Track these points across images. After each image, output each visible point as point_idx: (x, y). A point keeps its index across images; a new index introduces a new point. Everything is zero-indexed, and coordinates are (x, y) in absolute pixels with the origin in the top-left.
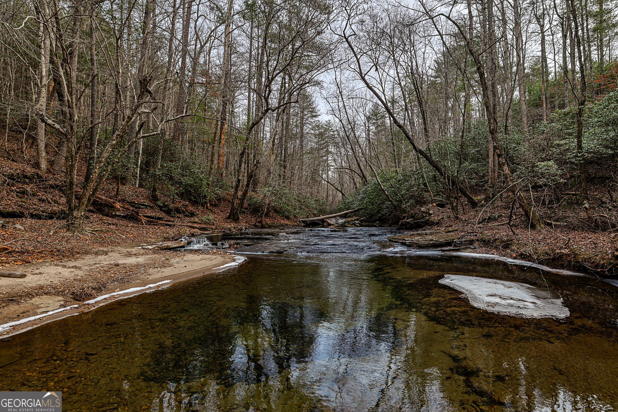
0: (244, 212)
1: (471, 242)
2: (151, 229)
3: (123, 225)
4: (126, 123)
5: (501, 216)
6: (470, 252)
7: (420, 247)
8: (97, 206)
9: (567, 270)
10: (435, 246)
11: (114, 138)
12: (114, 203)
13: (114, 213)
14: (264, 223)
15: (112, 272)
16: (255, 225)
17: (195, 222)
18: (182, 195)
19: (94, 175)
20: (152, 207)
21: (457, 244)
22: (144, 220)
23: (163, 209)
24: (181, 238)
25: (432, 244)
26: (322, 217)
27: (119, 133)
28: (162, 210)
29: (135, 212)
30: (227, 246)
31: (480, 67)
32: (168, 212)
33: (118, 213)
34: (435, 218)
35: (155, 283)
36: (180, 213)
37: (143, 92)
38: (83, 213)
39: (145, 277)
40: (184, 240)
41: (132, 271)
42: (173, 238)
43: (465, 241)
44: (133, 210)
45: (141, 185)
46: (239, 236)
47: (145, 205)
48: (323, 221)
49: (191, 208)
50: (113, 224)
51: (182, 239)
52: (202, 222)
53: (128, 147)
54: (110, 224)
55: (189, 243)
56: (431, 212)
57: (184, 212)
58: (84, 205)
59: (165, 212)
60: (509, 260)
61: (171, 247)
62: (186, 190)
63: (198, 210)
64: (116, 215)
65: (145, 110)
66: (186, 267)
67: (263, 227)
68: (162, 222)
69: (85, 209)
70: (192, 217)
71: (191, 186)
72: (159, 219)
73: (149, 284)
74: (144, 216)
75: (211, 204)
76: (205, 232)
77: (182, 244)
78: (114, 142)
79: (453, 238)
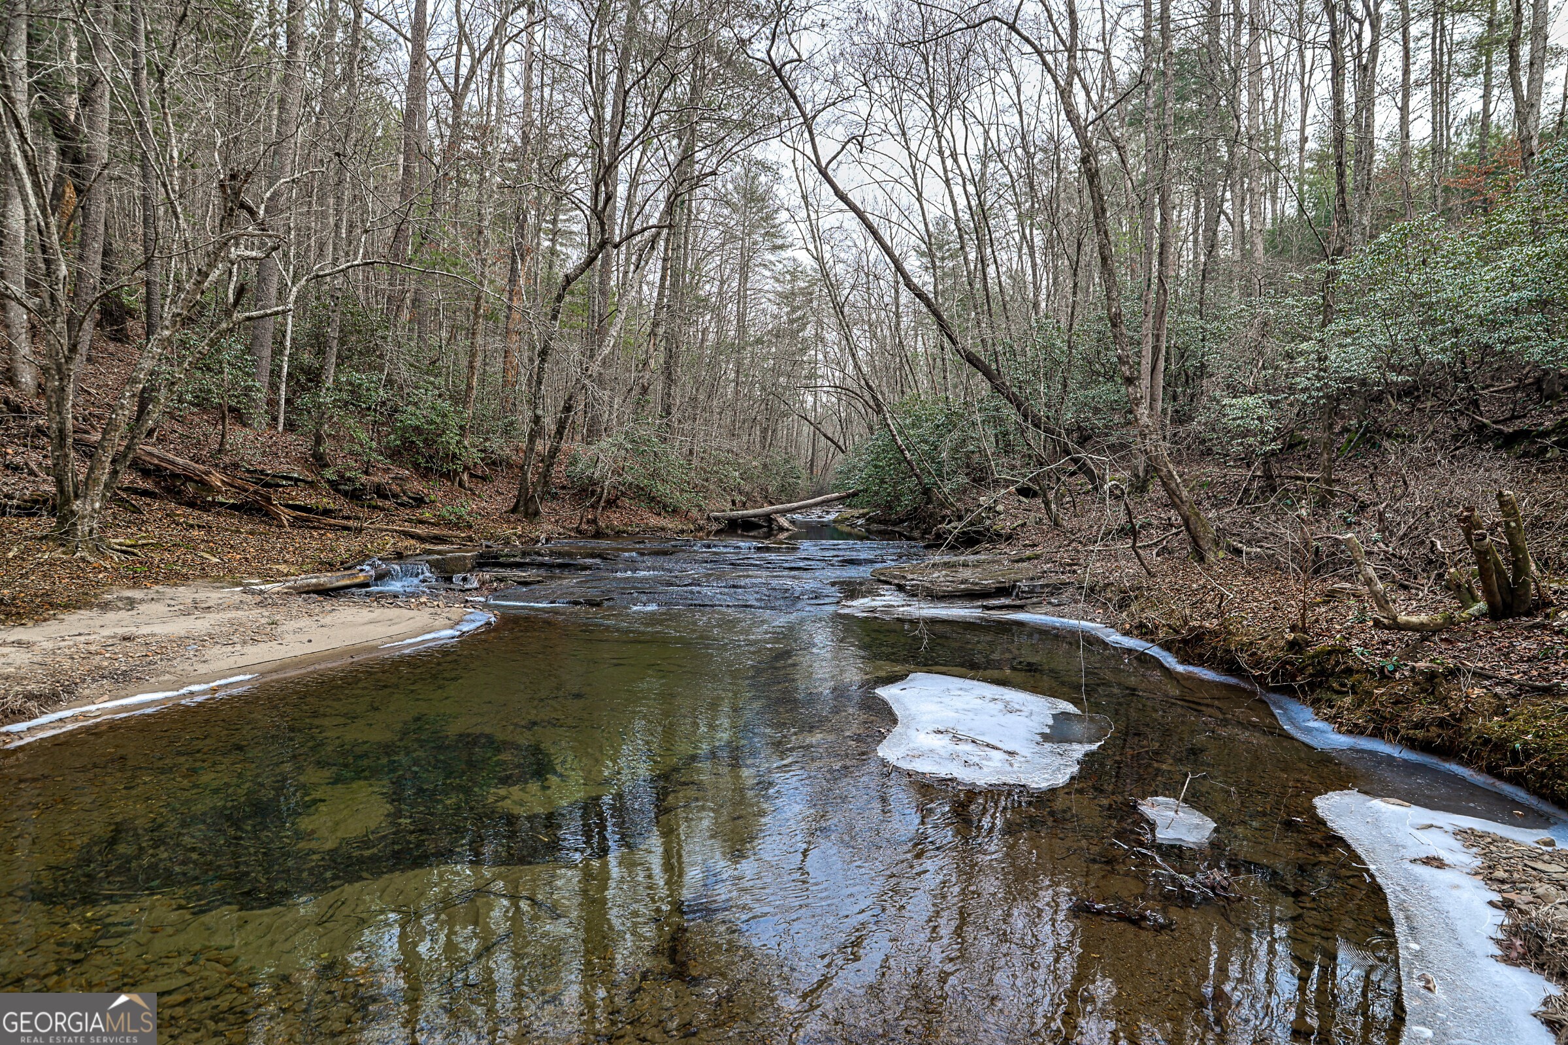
0: (555, 497)
1: (1056, 589)
2: (299, 537)
3: (227, 530)
4: (193, 287)
5: (1150, 524)
6: (1046, 614)
7: (934, 596)
8: (165, 480)
9: (1211, 668)
10: (970, 595)
11: (167, 323)
12: (207, 473)
13: (210, 499)
14: (602, 524)
15: (107, 655)
16: (578, 531)
17: (421, 522)
18: (394, 454)
19: (120, 412)
20: (311, 484)
21: (1023, 592)
22: (286, 516)
23: (342, 487)
24: (361, 563)
25: (962, 591)
26: (768, 509)
27: (179, 311)
28: (338, 491)
29: (261, 495)
30: (476, 585)
31: (1089, 156)
32: (355, 496)
33: (220, 499)
34: (1004, 524)
35: (208, 683)
36: (386, 497)
37: (232, 209)
38: (97, 505)
39: (191, 669)
40: (367, 568)
41: (162, 653)
42: (342, 563)
43: (1042, 586)
44: (256, 492)
45: (290, 427)
46: (518, 559)
47: (291, 479)
48: (768, 518)
49: (417, 486)
50: (199, 526)
51: (365, 567)
52: (441, 521)
53: (207, 345)
54: (192, 526)
55: (381, 577)
56: (1000, 508)
57: (395, 496)
58: (98, 485)
59: (345, 494)
60: (1115, 637)
61: (329, 586)
62: (404, 440)
63: (435, 491)
64: (214, 504)
65: (248, 253)
66: (310, 641)
67: (598, 535)
68: (332, 521)
69: (104, 495)
70: (418, 507)
71: (417, 430)
72: (327, 512)
73: (190, 684)
74: (288, 506)
75: (471, 476)
76: (440, 547)
77: (361, 578)
78: (167, 333)
79: (1019, 576)
